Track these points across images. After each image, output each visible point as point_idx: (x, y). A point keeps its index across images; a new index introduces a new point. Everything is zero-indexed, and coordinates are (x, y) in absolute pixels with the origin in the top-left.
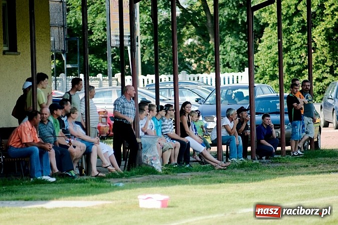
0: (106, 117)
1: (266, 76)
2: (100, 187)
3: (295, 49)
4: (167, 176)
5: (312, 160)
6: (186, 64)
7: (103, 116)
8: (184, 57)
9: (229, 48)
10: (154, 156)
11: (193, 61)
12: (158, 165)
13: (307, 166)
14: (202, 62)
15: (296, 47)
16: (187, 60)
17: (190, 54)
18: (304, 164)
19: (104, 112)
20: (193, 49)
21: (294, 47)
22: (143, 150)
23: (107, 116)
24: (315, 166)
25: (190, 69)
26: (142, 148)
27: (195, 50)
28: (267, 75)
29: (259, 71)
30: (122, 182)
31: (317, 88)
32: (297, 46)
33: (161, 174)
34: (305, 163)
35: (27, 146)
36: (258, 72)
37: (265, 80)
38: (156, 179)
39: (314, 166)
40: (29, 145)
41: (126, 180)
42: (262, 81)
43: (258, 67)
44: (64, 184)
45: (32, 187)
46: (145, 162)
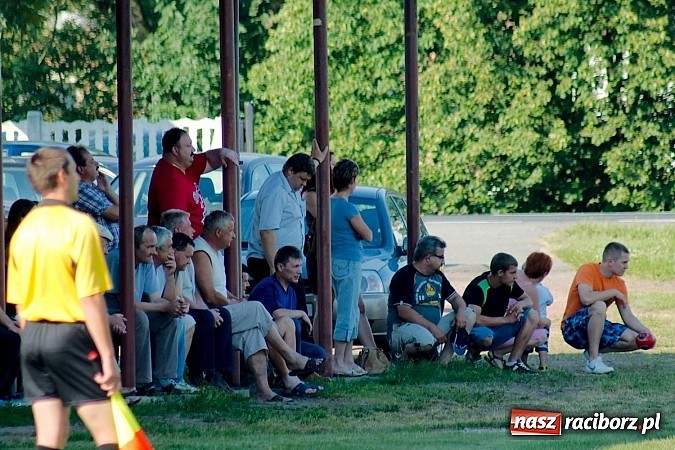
1: (291, 131)
3: (381, 50)
5: (412, 390)
6: (52, 91)
8: (45, 68)
9: (175, 45)
11: (72, 79)
13: (395, 409)
14: (100, 85)
15: (384, 44)
16: (55, 77)
17: (63, 60)
18: (385, 402)
20: (74, 42)
21: (375, 44)
24: (420, 408)
25: (63, 106)
27: (79, 48)
28: (294, 127)
29: (270, 114)
31: (447, 170)
32: (383, 41)
34: (388, 398)
36: (268, 119)
37: (290, 145)
39: (418, 408)
42: (279, 144)
43: (267, 103)
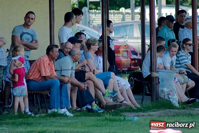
0: (127, 51)
2: (114, 120)
4: (184, 110)
7: (124, 50)
10: (171, 91)
12: (175, 100)
19: (125, 46)
22: (160, 84)
23: (129, 50)
26: (159, 83)
30: (138, 116)
33: (177, 108)
35: (46, 80)
38: (173, 114)
40: (48, 79)
41: (143, 114)
44: (80, 118)
45: (47, 119)
46: (162, 96)
